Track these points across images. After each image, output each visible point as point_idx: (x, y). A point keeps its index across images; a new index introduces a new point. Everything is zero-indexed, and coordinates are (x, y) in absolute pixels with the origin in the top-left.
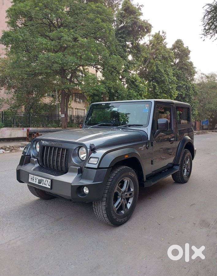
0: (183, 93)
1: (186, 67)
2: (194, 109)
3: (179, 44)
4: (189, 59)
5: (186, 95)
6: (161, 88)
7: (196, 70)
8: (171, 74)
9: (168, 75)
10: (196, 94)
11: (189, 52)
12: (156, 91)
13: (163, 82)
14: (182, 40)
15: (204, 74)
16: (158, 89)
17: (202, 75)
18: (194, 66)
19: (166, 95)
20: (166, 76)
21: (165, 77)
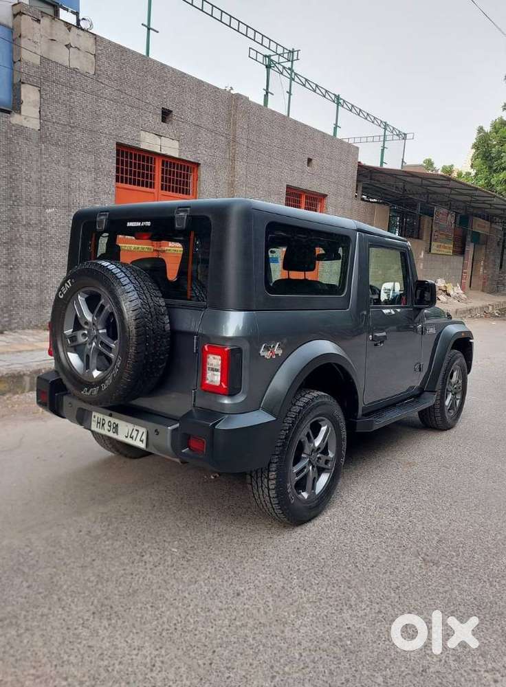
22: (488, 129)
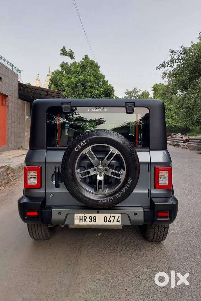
22: (65, 63)
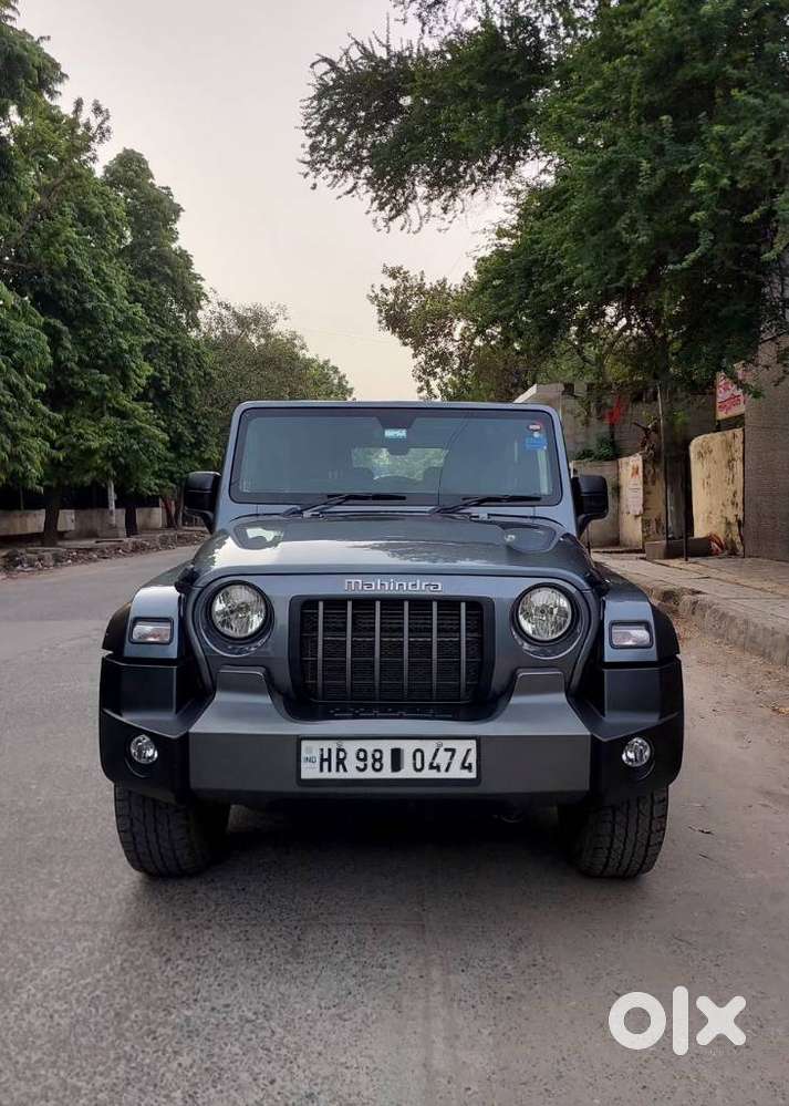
0: (161, 372)
1: (169, 271)
2: (206, 442)
3: (130, 168)
4: (174, 240)
5: (174, 381)
6: (82, 343)
7: (206, 286)
8: (120, 290)
9: (109, 291)
10: (207, 381)
11: (177, 210)
12: (62, 355)
13: (89, 318)
14: (146, 158)
15: (227, 308)
16: (69, 345)
17: (224, 312)
18: (196, 269)
19: (106, 377)
20: (102, 294)
21: (100, 301)
